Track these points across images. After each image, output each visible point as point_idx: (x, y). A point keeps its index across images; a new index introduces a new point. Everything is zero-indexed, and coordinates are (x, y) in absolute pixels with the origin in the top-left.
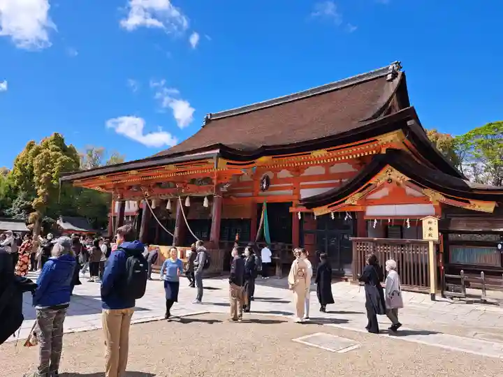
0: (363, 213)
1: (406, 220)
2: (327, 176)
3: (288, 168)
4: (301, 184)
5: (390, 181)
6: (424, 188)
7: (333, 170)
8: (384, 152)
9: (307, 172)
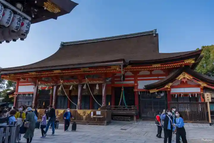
0: (170, 91)
1: (189, 94)
2: (151, 75)
3: (131, 71)
4: (138, 78)
5: (184, 78)
6: (199, 81)
7: (153, 73)
8: (183, 66)
9: (141, 73)
